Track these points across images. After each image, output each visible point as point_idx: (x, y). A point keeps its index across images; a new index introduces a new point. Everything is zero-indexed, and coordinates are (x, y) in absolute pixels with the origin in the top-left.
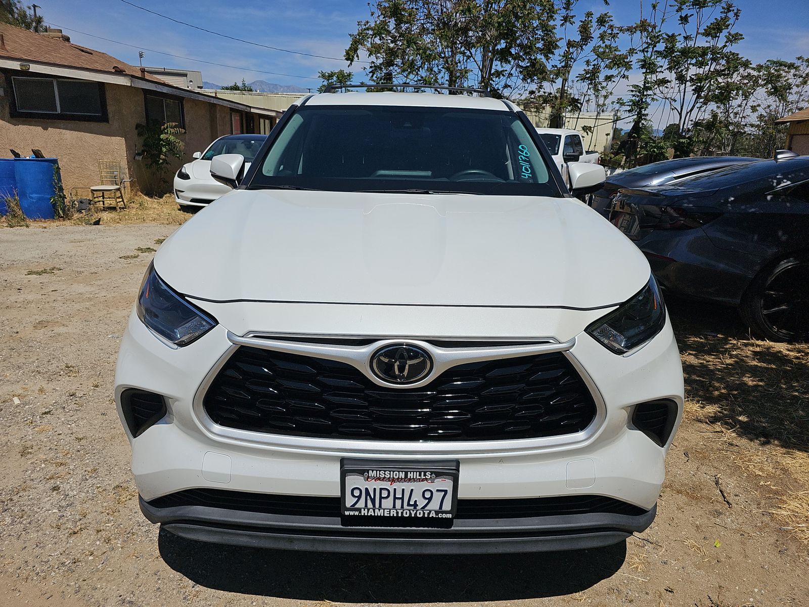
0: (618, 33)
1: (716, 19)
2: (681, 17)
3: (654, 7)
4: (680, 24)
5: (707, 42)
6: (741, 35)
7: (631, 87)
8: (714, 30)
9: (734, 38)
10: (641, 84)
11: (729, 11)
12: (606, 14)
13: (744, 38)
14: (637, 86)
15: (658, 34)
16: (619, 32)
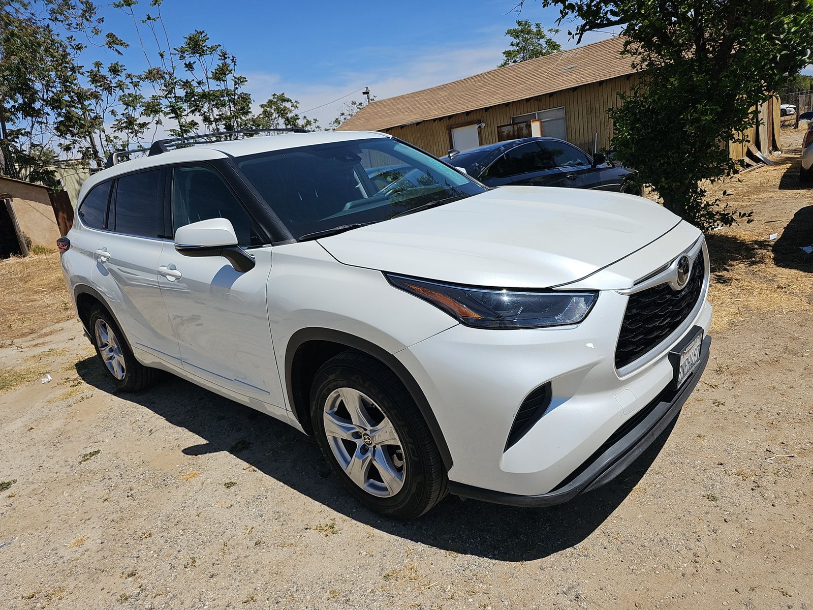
0: (139, 82)
1: (218, 65)
2: (185, 64)
3: (162, 56)
4: (186, 71)
5: (217, 85)
6: (245, 78)
7: (169, 131)
8: (220, 74)
9: (240, 81)
10: (178, 128)
11: (226, 58)
12: (116, 64)
13: (247, 81)
14: (174, 130)
15: (175, 81)
16: (139, 80)
